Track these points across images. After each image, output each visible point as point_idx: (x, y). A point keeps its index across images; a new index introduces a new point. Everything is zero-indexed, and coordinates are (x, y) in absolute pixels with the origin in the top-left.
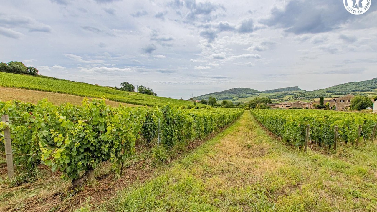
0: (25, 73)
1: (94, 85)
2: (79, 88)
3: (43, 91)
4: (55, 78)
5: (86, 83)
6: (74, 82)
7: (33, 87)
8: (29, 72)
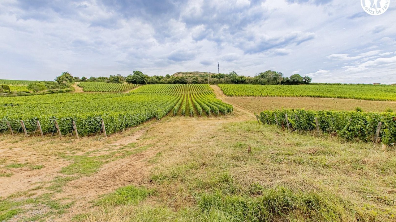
0: (301, 83)
1: (373, 84)
2: (357, 90)
3: (324, 97)
4: (327, 84)
5: (361, 83)
6: (347, 84)
7: (314, 94)
8: (304, 81)
